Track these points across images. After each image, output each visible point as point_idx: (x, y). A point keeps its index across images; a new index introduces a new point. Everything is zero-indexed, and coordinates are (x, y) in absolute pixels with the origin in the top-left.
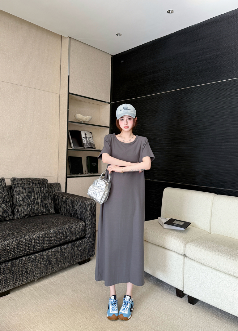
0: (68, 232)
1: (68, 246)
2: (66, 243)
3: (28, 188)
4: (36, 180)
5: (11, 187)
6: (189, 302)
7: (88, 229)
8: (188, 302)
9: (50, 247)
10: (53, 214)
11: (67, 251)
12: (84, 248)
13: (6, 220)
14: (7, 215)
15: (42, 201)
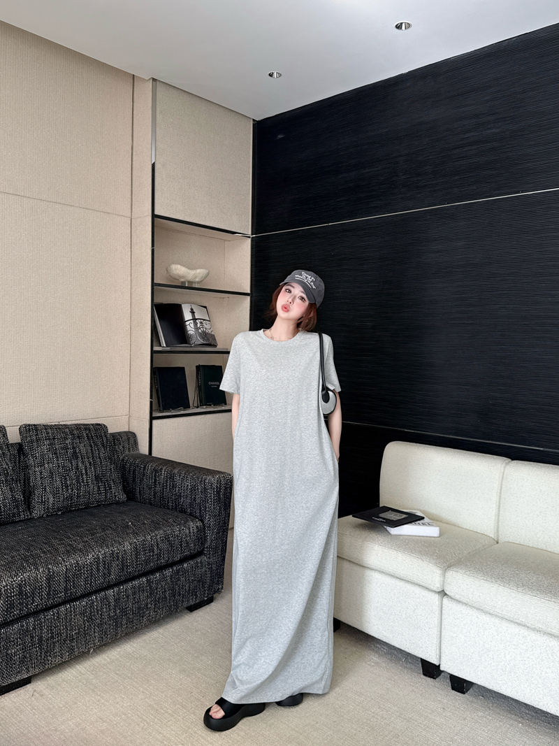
0: (164, 546)
1: (164, 575)
2: (160, 568)
3: (62, 448)
4: (80, 429)
5: (20, 447)
6: (453, 688)
7: (210, 535)
8: (450, 688)
9: (123, 578)
10: (123, 502)
11: (162, 586)
12: (201, 577)
13: (14, 522)
14: (15, 510)
15: (97, 477)
